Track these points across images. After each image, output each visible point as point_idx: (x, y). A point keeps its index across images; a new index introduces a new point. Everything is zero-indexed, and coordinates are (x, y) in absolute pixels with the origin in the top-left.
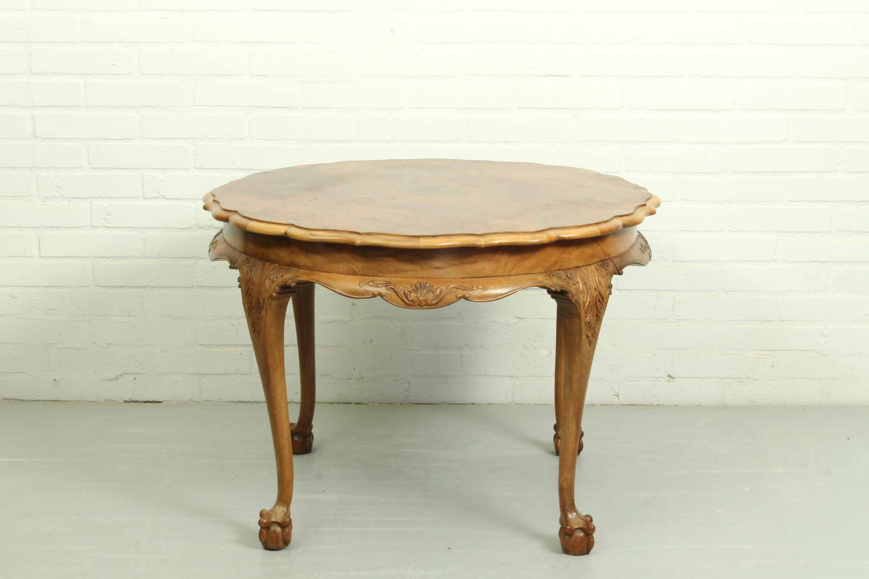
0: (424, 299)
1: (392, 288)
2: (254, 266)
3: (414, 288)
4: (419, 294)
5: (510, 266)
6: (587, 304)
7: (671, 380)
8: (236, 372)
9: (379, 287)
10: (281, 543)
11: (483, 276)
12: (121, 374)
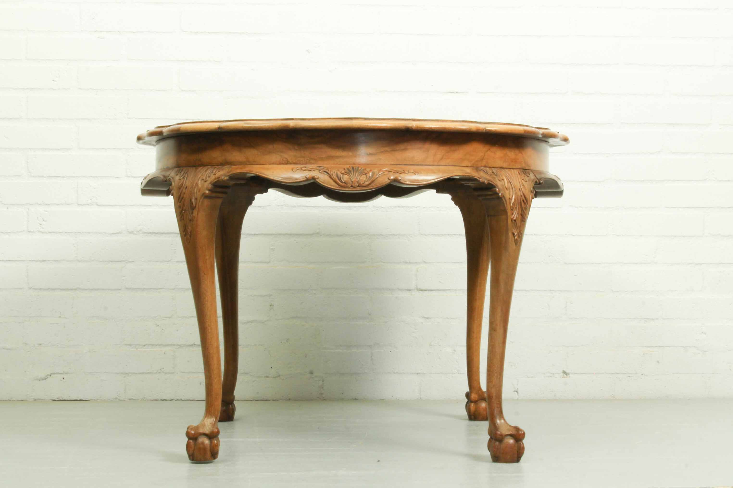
0: (357, 180)
1: (325, 171)
2: (186, 173)
3: (347, 171)
4: (352, 176)
5: (439, 156)
6: (513, 200)
7: (565, 376)
8: (159, 371)
9: (312, 171)
10: (209, 454)
11: (414, 163)
12: (50, 374)
